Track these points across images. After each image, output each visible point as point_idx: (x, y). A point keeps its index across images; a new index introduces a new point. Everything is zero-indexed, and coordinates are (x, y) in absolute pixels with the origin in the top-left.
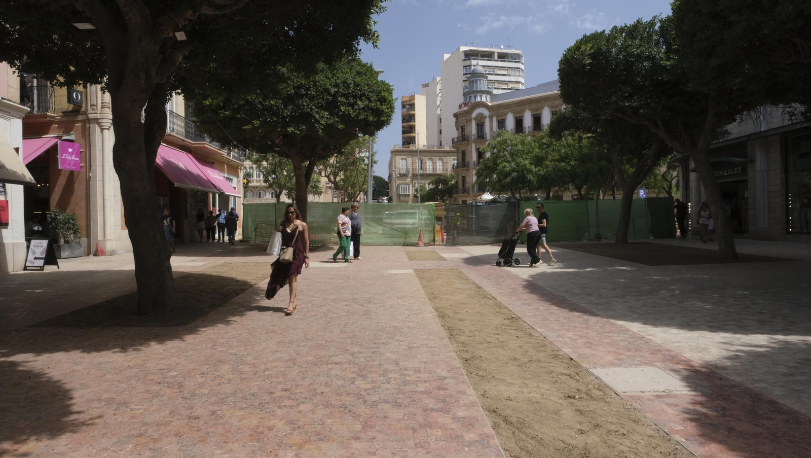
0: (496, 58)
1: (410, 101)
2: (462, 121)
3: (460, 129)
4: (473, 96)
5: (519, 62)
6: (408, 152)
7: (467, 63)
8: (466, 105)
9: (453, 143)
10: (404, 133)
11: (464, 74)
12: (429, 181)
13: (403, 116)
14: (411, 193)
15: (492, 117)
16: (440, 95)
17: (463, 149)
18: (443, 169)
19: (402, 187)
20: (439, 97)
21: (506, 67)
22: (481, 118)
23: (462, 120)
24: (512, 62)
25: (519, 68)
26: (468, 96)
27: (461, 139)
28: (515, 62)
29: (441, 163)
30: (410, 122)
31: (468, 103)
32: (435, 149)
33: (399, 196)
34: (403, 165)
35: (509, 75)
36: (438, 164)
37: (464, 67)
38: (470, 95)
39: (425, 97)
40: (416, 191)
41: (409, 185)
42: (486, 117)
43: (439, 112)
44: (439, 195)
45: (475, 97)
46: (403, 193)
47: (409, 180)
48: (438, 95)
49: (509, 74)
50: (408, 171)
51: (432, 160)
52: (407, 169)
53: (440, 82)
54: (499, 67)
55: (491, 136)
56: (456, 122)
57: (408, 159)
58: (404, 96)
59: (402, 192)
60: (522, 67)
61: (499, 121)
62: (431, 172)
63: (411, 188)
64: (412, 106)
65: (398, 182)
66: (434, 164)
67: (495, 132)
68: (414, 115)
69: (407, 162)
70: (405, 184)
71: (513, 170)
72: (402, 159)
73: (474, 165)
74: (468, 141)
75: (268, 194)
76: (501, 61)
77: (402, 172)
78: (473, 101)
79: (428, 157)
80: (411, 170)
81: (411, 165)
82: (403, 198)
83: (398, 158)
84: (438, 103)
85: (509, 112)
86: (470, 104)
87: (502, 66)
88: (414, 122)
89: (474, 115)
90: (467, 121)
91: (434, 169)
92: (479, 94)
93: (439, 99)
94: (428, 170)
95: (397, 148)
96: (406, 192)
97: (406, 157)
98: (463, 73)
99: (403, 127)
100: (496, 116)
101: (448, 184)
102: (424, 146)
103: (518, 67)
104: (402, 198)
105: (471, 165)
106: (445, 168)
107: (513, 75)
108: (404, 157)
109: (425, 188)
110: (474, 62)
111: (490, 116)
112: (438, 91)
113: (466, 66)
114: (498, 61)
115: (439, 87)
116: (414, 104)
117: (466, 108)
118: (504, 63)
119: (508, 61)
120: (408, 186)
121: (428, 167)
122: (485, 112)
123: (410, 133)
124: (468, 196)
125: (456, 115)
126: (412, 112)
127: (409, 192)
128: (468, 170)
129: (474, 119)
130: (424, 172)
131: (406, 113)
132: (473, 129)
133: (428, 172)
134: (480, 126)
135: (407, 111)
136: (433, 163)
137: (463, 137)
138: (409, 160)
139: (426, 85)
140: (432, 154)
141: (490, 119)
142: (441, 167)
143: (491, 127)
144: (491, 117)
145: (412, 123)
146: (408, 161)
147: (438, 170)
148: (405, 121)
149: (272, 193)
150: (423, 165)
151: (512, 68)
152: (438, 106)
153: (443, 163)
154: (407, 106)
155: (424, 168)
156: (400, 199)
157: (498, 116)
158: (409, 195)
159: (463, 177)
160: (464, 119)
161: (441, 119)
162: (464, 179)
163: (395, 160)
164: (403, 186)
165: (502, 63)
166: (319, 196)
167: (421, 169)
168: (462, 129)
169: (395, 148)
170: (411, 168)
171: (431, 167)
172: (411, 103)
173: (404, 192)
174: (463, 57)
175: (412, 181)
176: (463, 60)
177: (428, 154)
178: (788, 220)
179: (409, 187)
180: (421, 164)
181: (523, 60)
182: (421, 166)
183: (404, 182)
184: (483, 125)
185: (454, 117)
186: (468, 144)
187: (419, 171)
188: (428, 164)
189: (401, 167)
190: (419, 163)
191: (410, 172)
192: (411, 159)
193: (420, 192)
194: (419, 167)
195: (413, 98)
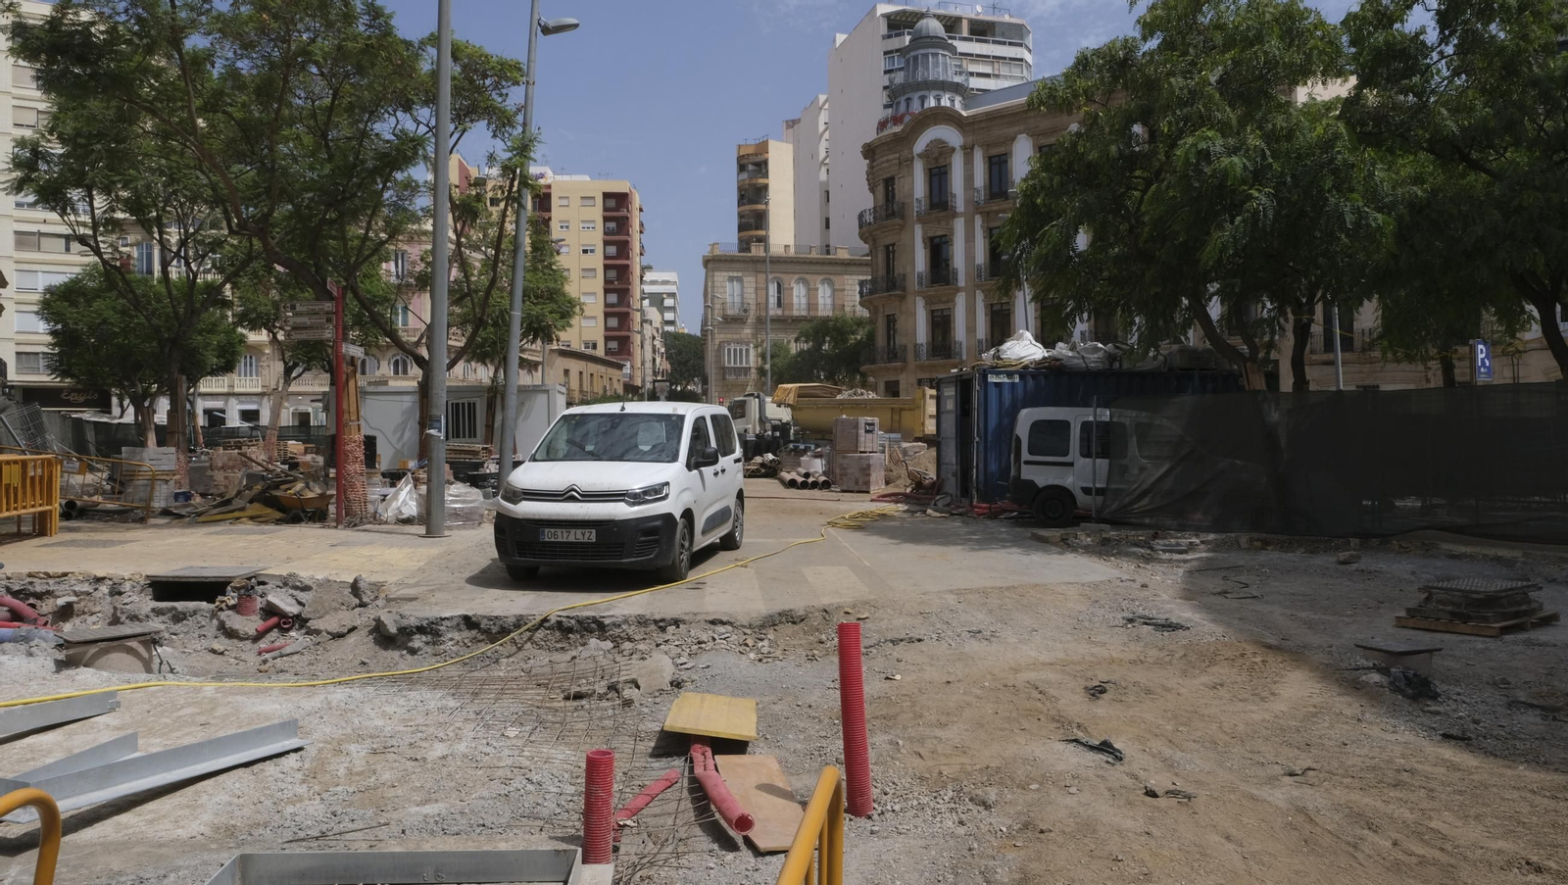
0: (965, 34)
1: (756, 155)
2: (885, 165)
3: (881, 189)
4: (916, 97)
5: (1021, 45)
6: (744, 261)
7: (894, 44)
8: (896, 120)
9: (861, 227)
10: (741, 228)
11: (886, 72)
12: (796, 335)
13: (740, 189)
14: (752, 364)
15: (972, 148)
16: (826, 135)
17: (888, 241)
18: (833, 305)
19: (729, 350)
20: (823, 140)
21: (988, 57)
22: (940, 154)
23: (888, 161)
24: (1004, 43)
25: (1021, 60)
26: (902, 99)
27: (883, 213)
28: (1010, 44)
29: (828, 292)
30: (757, 203)
31: (902, 117)
32: (814, 255)
33: (723, 371)
34: (732, 295)
35: (997, 76)
36: (820, 293)
37: (886, 53)
38: (907, 96)
39: (790, 147)
40: (763, 356)
41: (747, 344)
42: (953, 150)
43: (823, 176)
44: (823, 369)
45: (923, 99)
46: (732, 365)
47: (748, 331)
48: (822, 135)
49: (996, 72)
50: (745, 311)
51: (805, 282)
52: (742, 303)
53: (826, 106)
54: (972, 55)
55: (967, 202)
56: (871, 167)
57: (745, 279)
58: (743, 143)
59: (729, 362)
60: (1028, 57)
61: (990, 158)
62: (804, 313)
63: (752, 352)
64: (762, 167)
65: (720, 337)
66: (811, 292)
67: (978, 191)
68: (766, 187)
69: (742, 288)
70: (738, 342)
72: (731, 279)
73: (920, 283)
74: (903, 217)
75: (384, 364)
76: (978, 41)
77: (730, 312)
78: (916, 107)
79: (796, 276)
80: (753, 307)
81: (753, 296)
82: (733, 377)
83: (721, 277)
84: (822, 154)
85: (1021, 133)
86: (907, 119)
87: (978, 52)
88: (767, 203)
89: (920, 145)
90: (900, 163)
91: (812, 305)
92: (934, 93)
93: (823, 146)
94: (795, 307)
95: (717, 252)
96: (741, 363)
97: (740, 274)
98: (883, 69)
99: (741, 216)
100: (981, 146)
101: (845, 341)
102: (787, 247)
103: (1018, 56)
104: (731, 378)
105: (913, 284)
106: (839, 302)
107: (1006, 77)
108: (735, 274)
109: (788, 351)
111: (964, 148)
112: (822, 128)
113: (891, 52)
114: (971, 40)
115: (823, 118)
116: (766, 162)
117: (898, 129)
118: (984, 45)
119: (994, 42)
120: (744, 347)
121: (795, 300)
122: (951, 136)
123: (757, 229)
124: (902, 370)
125: (869, 151)
126: (762, 181)
127: (747, 362)
128: (903, 298)
129: (919, 156)
130: (787, 313)
131: (747, 182)
132: (918, 185)
133: (796, 313)
134: (938, 176)
135: (751, 178)
136: (809, 290)
137: (889, 209)
138: (750, 281)
139: (792, 124)
140: (805, 267)
141: (965, 154)
142: (829, 301)
143: (969, 178)
144: (968, 150)
146: (745, 285)
147: (820, 307)
148: (745, 201)
149: (397, 361)
150: (784, 296)
151: (1005, 58)
152: (823, 163)
153: (834, 291)
154: (750, 167)
155: (785, 301)
156: (724, 379)
157: (986, 146)
159: (888, 316)
160: (891, 157)
161: (828, 192)
162: (891, 321)
163: (713, 282)
164: (732, 347)
165: (978, 45)
166: (530, 371)
167: (779, 304)
168: (885, 185)
169: (712, 251)
170: (752, 302)
171: (804, 301)
172: (760, 159)
173: (735, 363)
174: (883, 29)
175: (755, 336)
176: (884, 37)
177: (798, 267)
179: (747, 351)
180: (779, 292)
181: (1029, 41)
182: (779, 299)
183: (735, 336)
184: (946, 173)
185: (865, 158)
186: (902, 227)
187: (774, 311)
188: (795, 292)
189: (729, 300)
190: (773, 289)
191: (752, 313)
192: (752, 279)
193: (776, 360)
194: (773, 300)
195: (763, 147)
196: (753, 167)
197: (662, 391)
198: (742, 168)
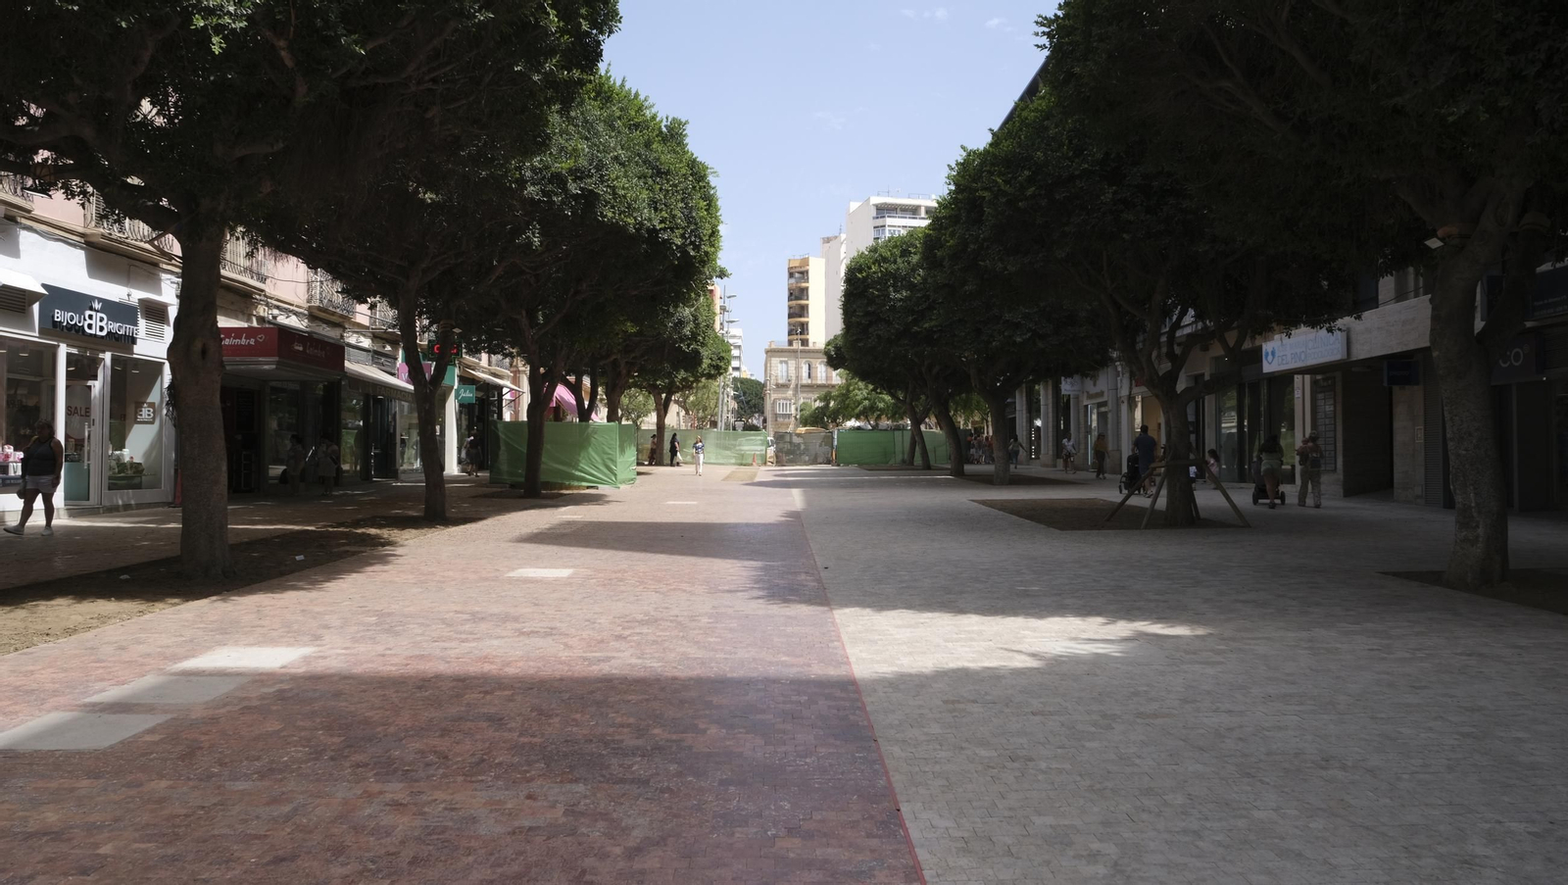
1: (801, 267)
6: (791, 352)
7: (880, 222)
10: (790, 316)
12: (816, 396)
13: (789, 290)
14: (792, 412)
19: (780, 404)
30: (801, 299)
33: (776, 416)
34: (782, 371)
37: (874, 227)
39: (824, 259)
40: (797, 410)
41: (790, 401)
46: (781, 413)
47: (790, 393)
50: (789, 381)
52: (788, 376)
57: (789, 362)
58: (792, 259)
59: (780, 411)
62: (824, 382)
63: (792, 406)
64: (805, 275)
65: (774, 396)
68: (807, 289)
69: (788, 367)
70: (785, 399)
71: (865, 399)
72: (781, 362)
77: (781, 382)
79: (820, 360)
80: (794, 379)
81: (794, 372)
82: (782, 419)
83: (775, 361)
84: (843, 272)
88: (807, 299)
91: (829, 378)
94: (819, 378)
95: (773, 347)
96: (786, 411)
97: (786, 359)
98: (873, 236)
99: (790, 308)
104: (780, 420)
108: (784, 359)
109: (811, 406)
110: (889, 221)
112: (843, 254)
113: (877, 227)
114: (925, 219)
116: (807, 272)
120: (788, 403)
121: (819, 375)
123: (800, 316)
126: (804, 285)
127: (790, 411)
130: (814, 382)
131: (794, 286)
133: (819, 382)
135: (797, 283)
138: (792, 363)
139: (828, 240)
145: (803, 302)
146: (789, 365)
148: (793, 297)
150: (813, 371)
154: (797, 275)
155: (813, 375)
156: (777, 420)
158: (789, 416)
163: (772, 362)
164: (782, 402)
167: (809, 377)
169: (771, 345)
170: (794, 375)
171: (824, 375)
172: (803, 269)
173: (783, 411)
174: (874, 213)
175: (794, 395)
176: (874, 218)
177: (820, 355)
178: (1031, 449)
179: (790, 405)
180: (809, 369)
182: (809, 373)
183: (783, 395)
187: (805, 380)
188: (819, 370)
189: (780, 374)
190: (805, 368)
191: (793, 382)
192: (794, 362)
193: (804, 412)
194: (805, 374)
195: (805, 262)
196: (799, 273)
197: (739, 427)
198: (791, 275)
